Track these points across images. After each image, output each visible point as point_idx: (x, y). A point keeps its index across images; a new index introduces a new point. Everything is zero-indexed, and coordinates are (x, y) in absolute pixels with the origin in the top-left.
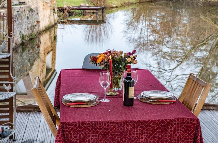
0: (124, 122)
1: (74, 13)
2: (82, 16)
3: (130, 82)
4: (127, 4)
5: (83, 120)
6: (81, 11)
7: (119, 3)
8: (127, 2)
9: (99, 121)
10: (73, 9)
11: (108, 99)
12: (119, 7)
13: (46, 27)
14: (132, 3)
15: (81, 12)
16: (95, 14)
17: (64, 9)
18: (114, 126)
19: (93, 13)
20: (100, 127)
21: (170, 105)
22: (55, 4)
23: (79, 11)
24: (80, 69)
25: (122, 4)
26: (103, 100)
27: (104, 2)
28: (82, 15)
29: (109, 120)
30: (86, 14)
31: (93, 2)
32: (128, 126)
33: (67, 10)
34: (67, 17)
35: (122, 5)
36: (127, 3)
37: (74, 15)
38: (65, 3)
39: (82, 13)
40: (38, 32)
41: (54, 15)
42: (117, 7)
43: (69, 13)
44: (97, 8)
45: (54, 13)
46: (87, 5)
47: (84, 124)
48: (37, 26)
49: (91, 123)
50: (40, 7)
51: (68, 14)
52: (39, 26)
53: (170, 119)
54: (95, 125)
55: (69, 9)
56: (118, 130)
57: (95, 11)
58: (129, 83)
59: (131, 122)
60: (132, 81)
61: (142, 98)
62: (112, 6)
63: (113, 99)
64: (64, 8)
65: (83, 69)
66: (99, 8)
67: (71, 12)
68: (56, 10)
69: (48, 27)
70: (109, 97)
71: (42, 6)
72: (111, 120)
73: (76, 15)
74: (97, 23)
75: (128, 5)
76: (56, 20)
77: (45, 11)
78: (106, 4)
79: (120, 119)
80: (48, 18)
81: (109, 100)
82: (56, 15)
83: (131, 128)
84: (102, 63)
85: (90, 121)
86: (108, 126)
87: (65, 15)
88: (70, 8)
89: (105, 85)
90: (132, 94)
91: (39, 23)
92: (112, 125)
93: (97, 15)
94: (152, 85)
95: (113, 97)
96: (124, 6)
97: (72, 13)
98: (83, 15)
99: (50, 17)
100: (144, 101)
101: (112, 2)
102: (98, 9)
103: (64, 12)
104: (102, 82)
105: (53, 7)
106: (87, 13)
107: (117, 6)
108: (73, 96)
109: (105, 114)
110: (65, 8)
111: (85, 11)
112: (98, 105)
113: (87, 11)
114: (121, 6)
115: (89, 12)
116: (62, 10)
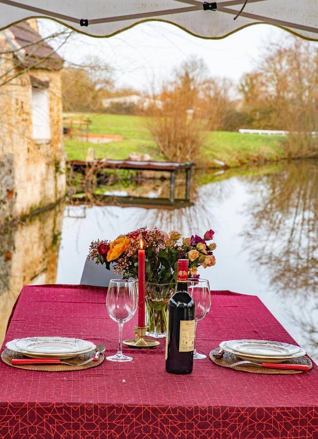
0: (154, 410)
1: (112, 176)
2: (132, 187)
3: (186, 307)
4: (255, 161)
5: (45, 400)
6: (131, 171)
7: (234, 158)
8: (256, 155)
9: (86, 404)
10: (109, 166)
11: (128, 356)
12: (234, 167)
13: (31, 208)
14: (268, 159)
15: (132, 175)
16: (167, 183)
17: (85, 166)
18: (128, 420)
19: (163, 179)
20: (88, 420)
21: (292, 378)
22: (61, 151)
23: (126, 171)
24: (75, 287)
25: (240, 161)
26: (115, 357)
27: (192, 153)
28: (131, 183)
29: (114, 402)
30: (142, 181)
31: (163, 153)
32: (165, 421)
33: (93, 168)
34: (92, 187)
35: (242, 164)
36: (256, 159)
37: (110, 183)
38: (90, 149)
39: (132, 177)
40: (10, 219)
41: (55, 177)
42: (226, 168)
43: (99, 175)
44: (172, 166)
45: (58, 174)
46: (148, 157)
47: (45, 409)
48: (8, 204)
49: (66, 407)
50: (19, 155)
51: (95, 179)
52: (13, 204)
53: (283, 408)
54: (76, 414)
55: (99, 167)
56: (138, 430)
57: (167, 174)
58: (181, 309)
59: (174, 410)
60: (189, 305)
61: (220, 357)
62: (214, 164)
63: (141, 355)
64: (87, 164)
65: (82, 287)
66: (176, 167)
67: (103, 175)
68: (63, 165)
69: (39, 209)
70: (132, 352)
71: (26, 152)
72: (120, 402)
73: (116, 182)
74: (171, 205)
75: (256, 164)
76: (60, 192)
77: (32, 166)
78: (198, 157)
79: (146, 401)
80: (39, 185)
81: (130, 359)
82: (62, 179)
83: (173, 428)
84: (120, 260)
85: (64, 401)
86: (111, 418)
87: (88, 181)
88: (102, 163)
89: (121, 315)
90: (188, 341)
91: (14, 196)
92: (123, 417)
93: (171, 183)
94: (256, 330)
95: (143, 352)
96: (248, 167)
97: (106, 177)
98: (134, 183)
99: (46, 182)
100: (223, 364)
101: (214, 153)
102: (174, 168)
103: (84, 173)
104: (114, 307)
105: (55, 156)
106: (146, 178)
107: (229, 164)
108: (34, 342)
109: (108, 387)
110: (89, 163)
111: (141, 173)
112: (96, 368)
113: (147, 173)
114: (239, 164)
115: (152, 176)
116: (79, 167)
